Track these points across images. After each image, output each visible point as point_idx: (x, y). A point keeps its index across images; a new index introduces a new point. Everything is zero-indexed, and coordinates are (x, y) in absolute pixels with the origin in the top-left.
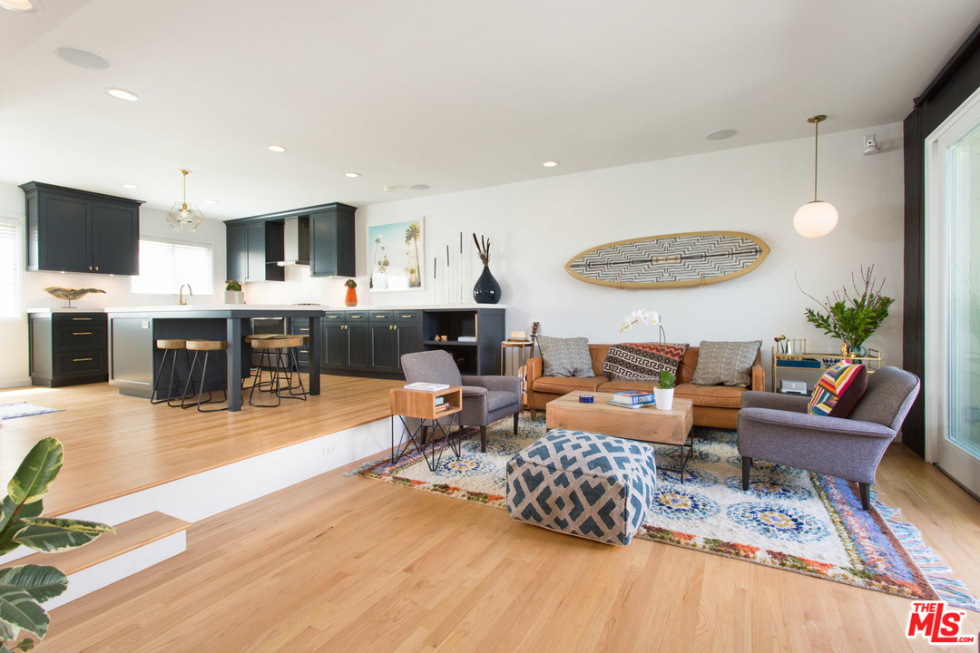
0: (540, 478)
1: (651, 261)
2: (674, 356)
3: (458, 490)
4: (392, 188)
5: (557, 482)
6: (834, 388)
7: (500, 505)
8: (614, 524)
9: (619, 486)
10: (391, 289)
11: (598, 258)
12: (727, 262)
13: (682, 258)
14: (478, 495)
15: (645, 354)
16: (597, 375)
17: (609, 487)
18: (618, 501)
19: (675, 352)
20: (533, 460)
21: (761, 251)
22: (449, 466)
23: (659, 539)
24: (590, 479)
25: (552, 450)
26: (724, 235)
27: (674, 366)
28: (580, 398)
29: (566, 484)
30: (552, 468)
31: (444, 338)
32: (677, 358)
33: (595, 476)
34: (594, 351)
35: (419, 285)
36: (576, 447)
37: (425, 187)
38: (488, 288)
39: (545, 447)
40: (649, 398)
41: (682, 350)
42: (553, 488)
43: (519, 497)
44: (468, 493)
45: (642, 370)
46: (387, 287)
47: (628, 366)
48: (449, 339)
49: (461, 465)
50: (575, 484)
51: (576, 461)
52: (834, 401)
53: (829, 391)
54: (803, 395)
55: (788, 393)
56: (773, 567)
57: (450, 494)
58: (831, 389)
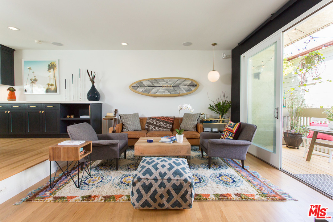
0: (151, 186)
1: (162, 86)
2: (171, 121)
3: (97, 197)
4: (40, 42)
5: (160, 186)
6: (233, 131)
7: (123, 200)
8: (187, 200)
9: (189, 183)
10: (34, 93)
11: (142, 84)
12: (187, 89)
13: (172, 86)
14: (109, 197)
15: (161, 121)
16: (142, 129)
17: (185, 184)
18: (189, 190)
19: (171, 120)
20: (145, 177)
21: (197, 85)
22: (86, 182)
23: (199, 200)
24: (175, 182)
25: (153, 170)
26: (186, 79)
27: (171, 125)
28: (148, 141)
29: (165, 187)
30: (156, 180)
31: (72, 116)
32: (172, 122)
33: (178, 180)
34: (141, 120)
35: (56, 91)
36: (163, 166)
37: (61, 45)
38: (94, 94)
39: (149, 168)
40: (174, 138)
41: (173, 119)
42: (158, 190)
43: (140, 197)
44: (104, 197)
45: (160, 127)
46: (32, 92)
47: (155, 125)
48: (74, 117)
49: (93, 181)
50: (169, 186)
51: (166, 174)
52: (233, 135)
53: (231, 132)
54: (210, 132)
55: (206, 132)
56: (240, 201)
57: (93, 200)
58: (232, 132)
